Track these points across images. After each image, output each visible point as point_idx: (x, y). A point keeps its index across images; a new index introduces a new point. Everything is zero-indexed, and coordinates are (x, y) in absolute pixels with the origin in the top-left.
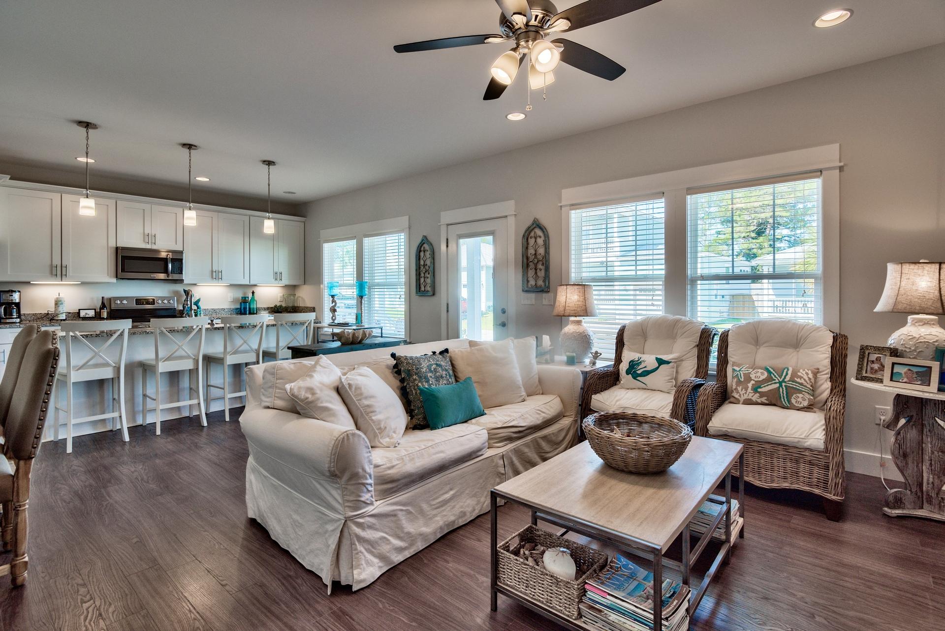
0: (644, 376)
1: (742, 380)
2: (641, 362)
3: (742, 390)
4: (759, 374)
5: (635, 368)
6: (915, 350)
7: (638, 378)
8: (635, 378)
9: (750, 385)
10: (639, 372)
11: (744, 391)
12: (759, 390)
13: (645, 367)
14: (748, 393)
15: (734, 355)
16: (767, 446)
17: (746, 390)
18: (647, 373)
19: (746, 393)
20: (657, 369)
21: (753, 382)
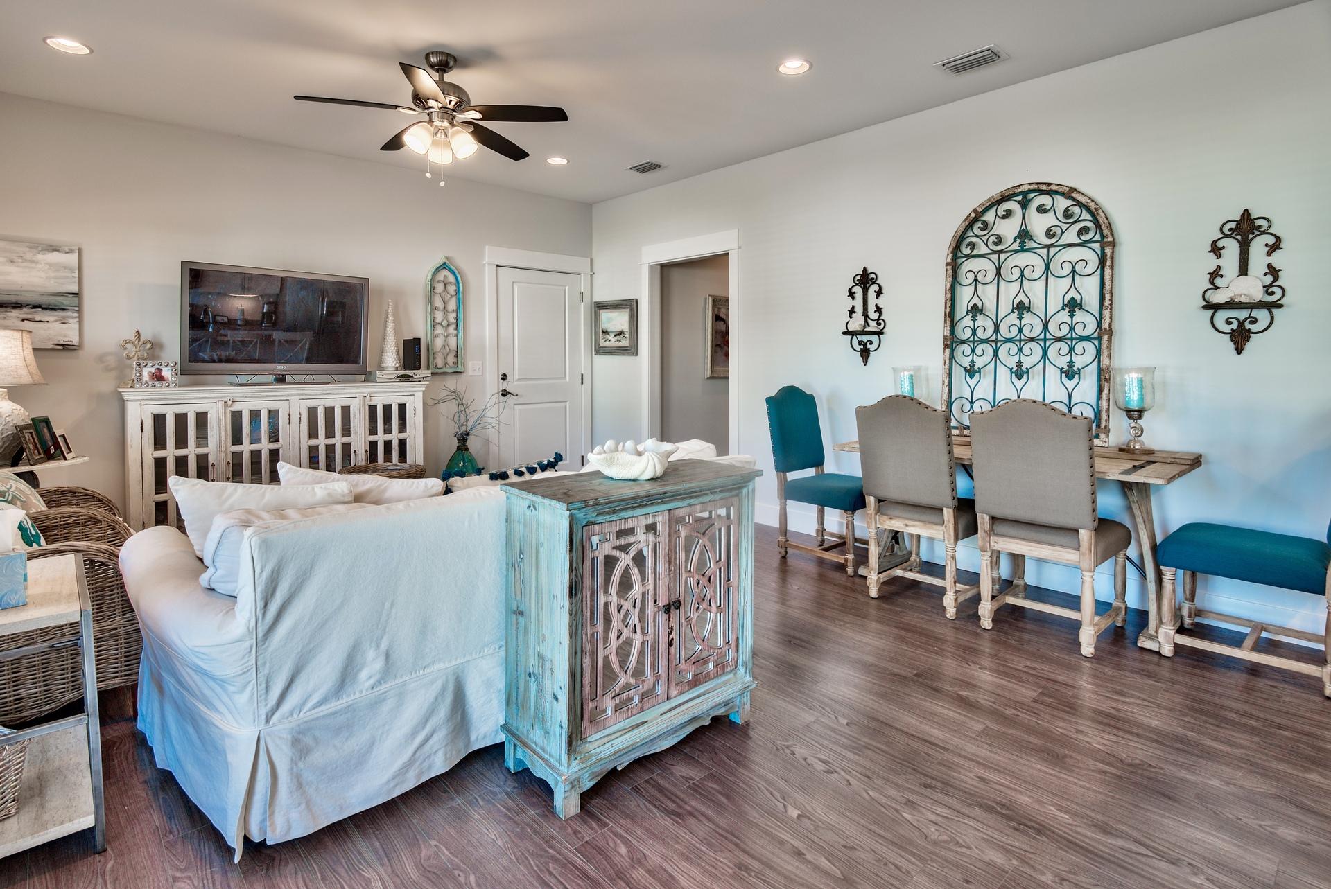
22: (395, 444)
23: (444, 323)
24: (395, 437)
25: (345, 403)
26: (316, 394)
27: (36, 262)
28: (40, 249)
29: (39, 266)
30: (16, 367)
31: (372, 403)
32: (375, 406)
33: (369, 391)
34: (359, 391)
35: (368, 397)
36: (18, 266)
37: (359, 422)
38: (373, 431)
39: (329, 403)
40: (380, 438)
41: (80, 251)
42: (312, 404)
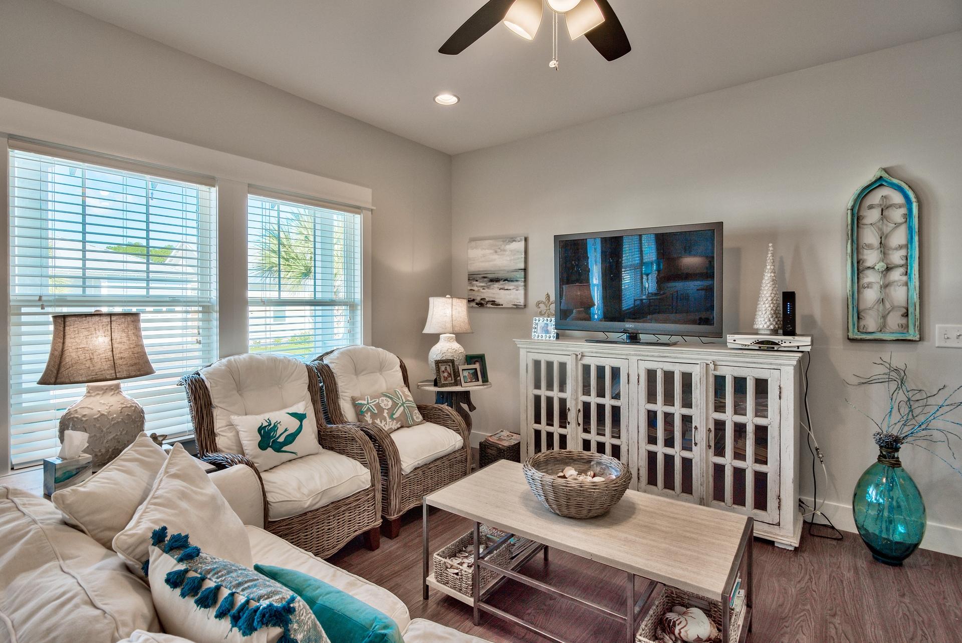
0: (291, 443)
1: (376, 412)
2: (275, 426)
3: (381, 422)
4: (385, 402)
5: (273, 437)
6: (459, 359)
7: (284, 449)
8: (278, 450)
9: (385, 415)
10: (281, 439)
11: (384, 423)
12: (394, 417)
13: (286, 430)
14: (388, 423)
15: (347, 389)
16: (438, 463)
17: (385, 420)
18: (291, 438)
19: (386, 424)
20: (301, 426)
21: (386, 411)
22: (750, 430)
23: (881, 266)
24: (750, 420)
25: (687, 369)
26: (653, 356)
27: (504, 250)
28: (507, 241)
29: (507, 253)
30: (445, 322)
31: (718, 373)
32: (723, 378)
33: (714, 358)
34: (700, 357)
35: (712, 366)
36: (498, 255)
37: (701, 394)
38: (720, 407)
39: (668, 367)
40: (729, 417)
41: (526, 240)
42: (652, 366)
